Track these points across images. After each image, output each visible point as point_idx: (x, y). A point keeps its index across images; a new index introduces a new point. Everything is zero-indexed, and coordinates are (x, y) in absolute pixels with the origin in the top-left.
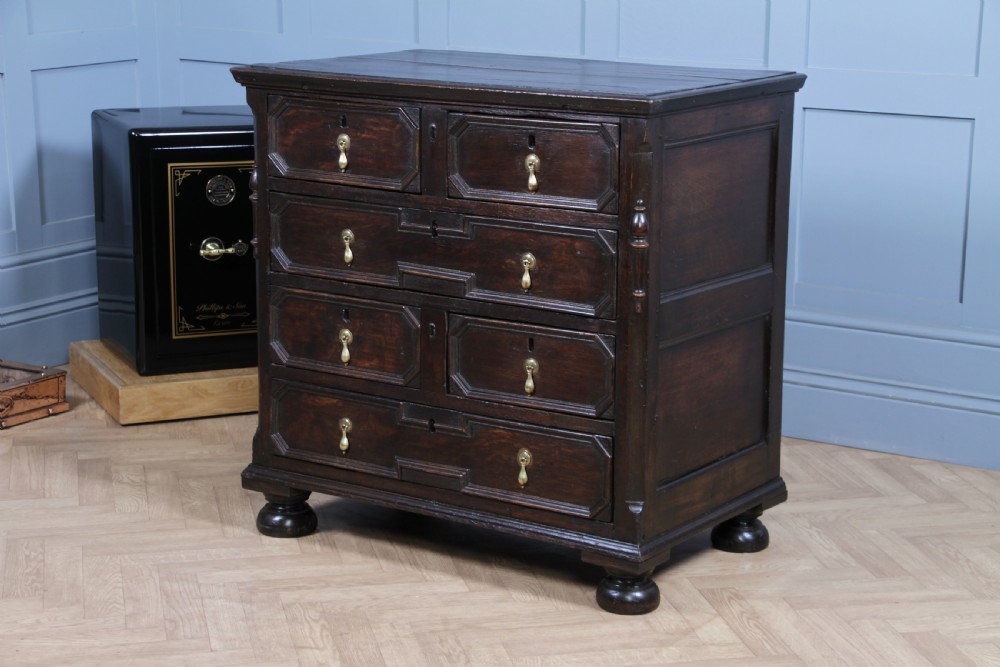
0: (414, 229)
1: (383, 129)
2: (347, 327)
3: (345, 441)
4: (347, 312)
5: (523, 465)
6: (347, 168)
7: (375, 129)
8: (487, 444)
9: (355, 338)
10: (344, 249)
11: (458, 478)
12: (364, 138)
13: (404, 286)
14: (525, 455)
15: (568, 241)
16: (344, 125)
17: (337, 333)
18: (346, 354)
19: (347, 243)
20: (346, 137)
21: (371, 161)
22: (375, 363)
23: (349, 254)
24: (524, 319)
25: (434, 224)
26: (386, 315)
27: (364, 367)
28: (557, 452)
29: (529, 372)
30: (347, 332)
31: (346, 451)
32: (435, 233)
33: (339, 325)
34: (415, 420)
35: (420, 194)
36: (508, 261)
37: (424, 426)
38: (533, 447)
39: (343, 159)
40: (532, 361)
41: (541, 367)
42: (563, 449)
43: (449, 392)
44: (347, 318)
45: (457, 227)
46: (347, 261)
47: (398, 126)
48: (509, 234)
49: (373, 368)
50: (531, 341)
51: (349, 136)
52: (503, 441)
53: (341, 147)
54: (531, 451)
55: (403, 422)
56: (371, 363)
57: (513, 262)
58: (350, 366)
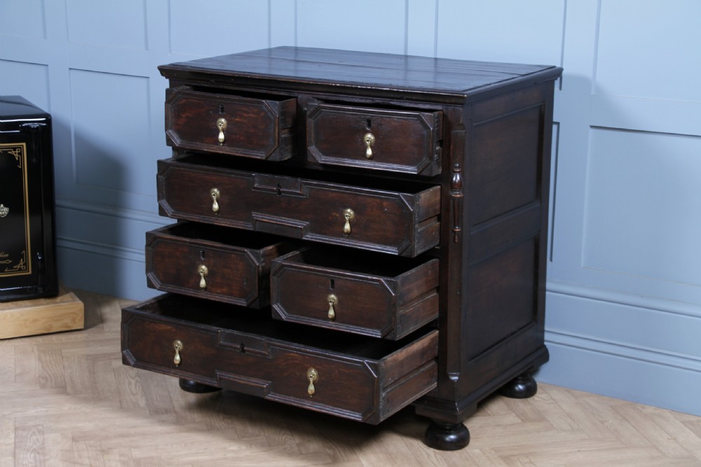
0: (264, 189)
1: (251, 115)
2: (203, 264)
4: (203, 253)
5: (312, 379)
6: (224, 143)
7: (245, 115)
8: (284, 364)
9: (209, 271)
10: (212, 202)
11: (262, 388)
12: (237, 121)
14: (313, 374)
16: (224, 112)
17: (196, 267)
18: (203, 283)
19: (214, 198)
20: (223, 120)
21: (242, 138)
23: (216, 206)
25: (279, 186)
26: (233, 256)
27: (217, 293)
29: (331, 304)
30: (204, 267)
32: (280, 193)
33: (197, 262)
36: (334, 214)
39: (221, 136)
40: (333, 296)
41: (339, 301)
44: (203, 257)
45: (296, 188)
46: (214, 211)
47: (263, 114)
48: (334, 195)
49: (223, 294)
51: (226, 119)
52: (296, 362)
53: (220, 128)
54: (317, 370)
56: (223, 290)
57: (337, 215)
58: (206, 292)
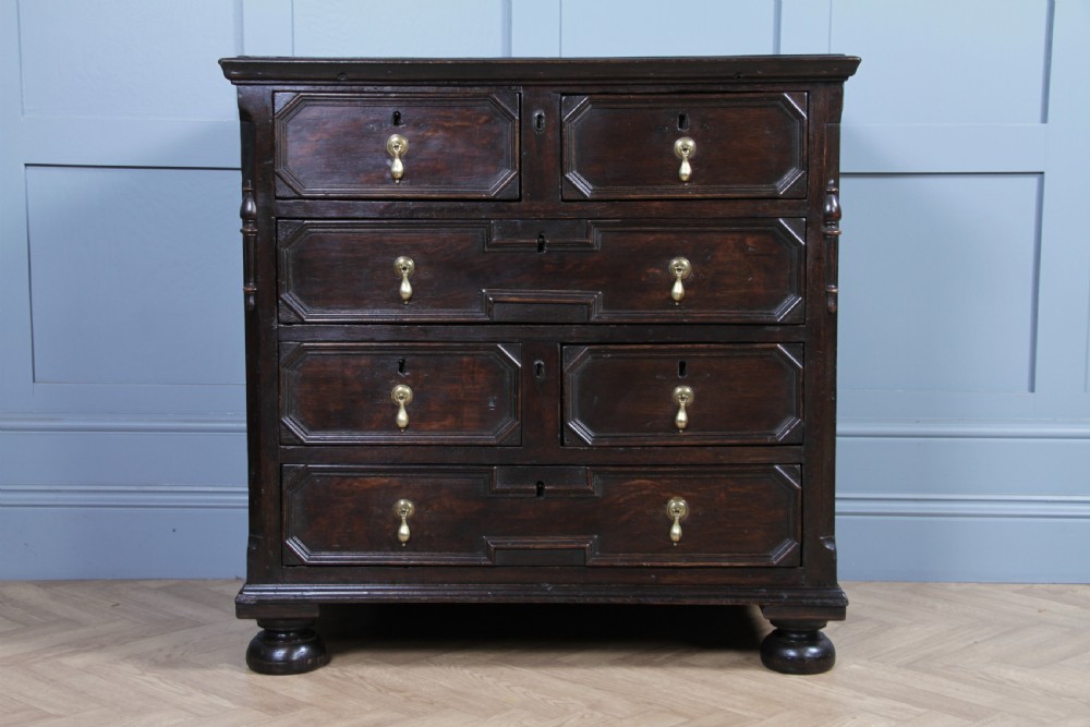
0: (512, 245)
1: (458, 123)
2: (403, 382)
3: (404, 530)
4: (401, 363)
5: (677, 517)
6: (401, 178)
7: (446, 124)
8: (622, 500)
9: (416, 394)
10: (398, 283)
11: (584, 549)
12: (429, 137)
13: (495, 320)
14: (679, 505)
15: (737, 236)
16: (399, 124)
18: (402, 417)
19: (404, 275)
20: (401, 138)
22: (447, 423)
23: (406, 288)
24: (674, 339)
25: (541, 236)
26: (465, 359)
27: (432, 430)
28: (723, 495)
29: (681, 403)
30: (404, 389)
31: (407, 542)
33: (389, 381)
34: (518, 487)
35: (519, 200)
36: (651, 270)
37: (531, 491)
38: (689, 493)
39: (398, 167)
40: (683, 390)
41: (697, 395)
42: (731, 490)
43: (562, 444)
44: (404, 371)
45: (579, 235)
46: (405, 296)
49: (445, 429)
50: (682, 365)
51: (406, 136)
52: (644, 492)
53: (396, 152)
55: (497, 492)
56: (443, 423)
57: (658, 271)
58: (408, 432)
